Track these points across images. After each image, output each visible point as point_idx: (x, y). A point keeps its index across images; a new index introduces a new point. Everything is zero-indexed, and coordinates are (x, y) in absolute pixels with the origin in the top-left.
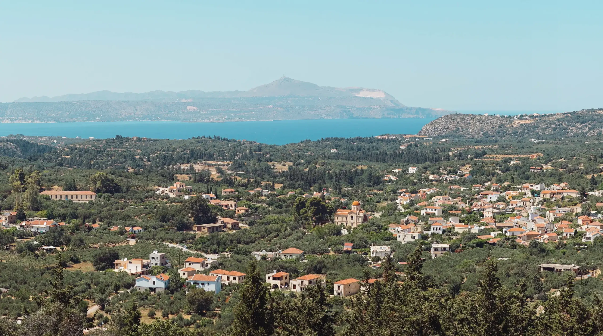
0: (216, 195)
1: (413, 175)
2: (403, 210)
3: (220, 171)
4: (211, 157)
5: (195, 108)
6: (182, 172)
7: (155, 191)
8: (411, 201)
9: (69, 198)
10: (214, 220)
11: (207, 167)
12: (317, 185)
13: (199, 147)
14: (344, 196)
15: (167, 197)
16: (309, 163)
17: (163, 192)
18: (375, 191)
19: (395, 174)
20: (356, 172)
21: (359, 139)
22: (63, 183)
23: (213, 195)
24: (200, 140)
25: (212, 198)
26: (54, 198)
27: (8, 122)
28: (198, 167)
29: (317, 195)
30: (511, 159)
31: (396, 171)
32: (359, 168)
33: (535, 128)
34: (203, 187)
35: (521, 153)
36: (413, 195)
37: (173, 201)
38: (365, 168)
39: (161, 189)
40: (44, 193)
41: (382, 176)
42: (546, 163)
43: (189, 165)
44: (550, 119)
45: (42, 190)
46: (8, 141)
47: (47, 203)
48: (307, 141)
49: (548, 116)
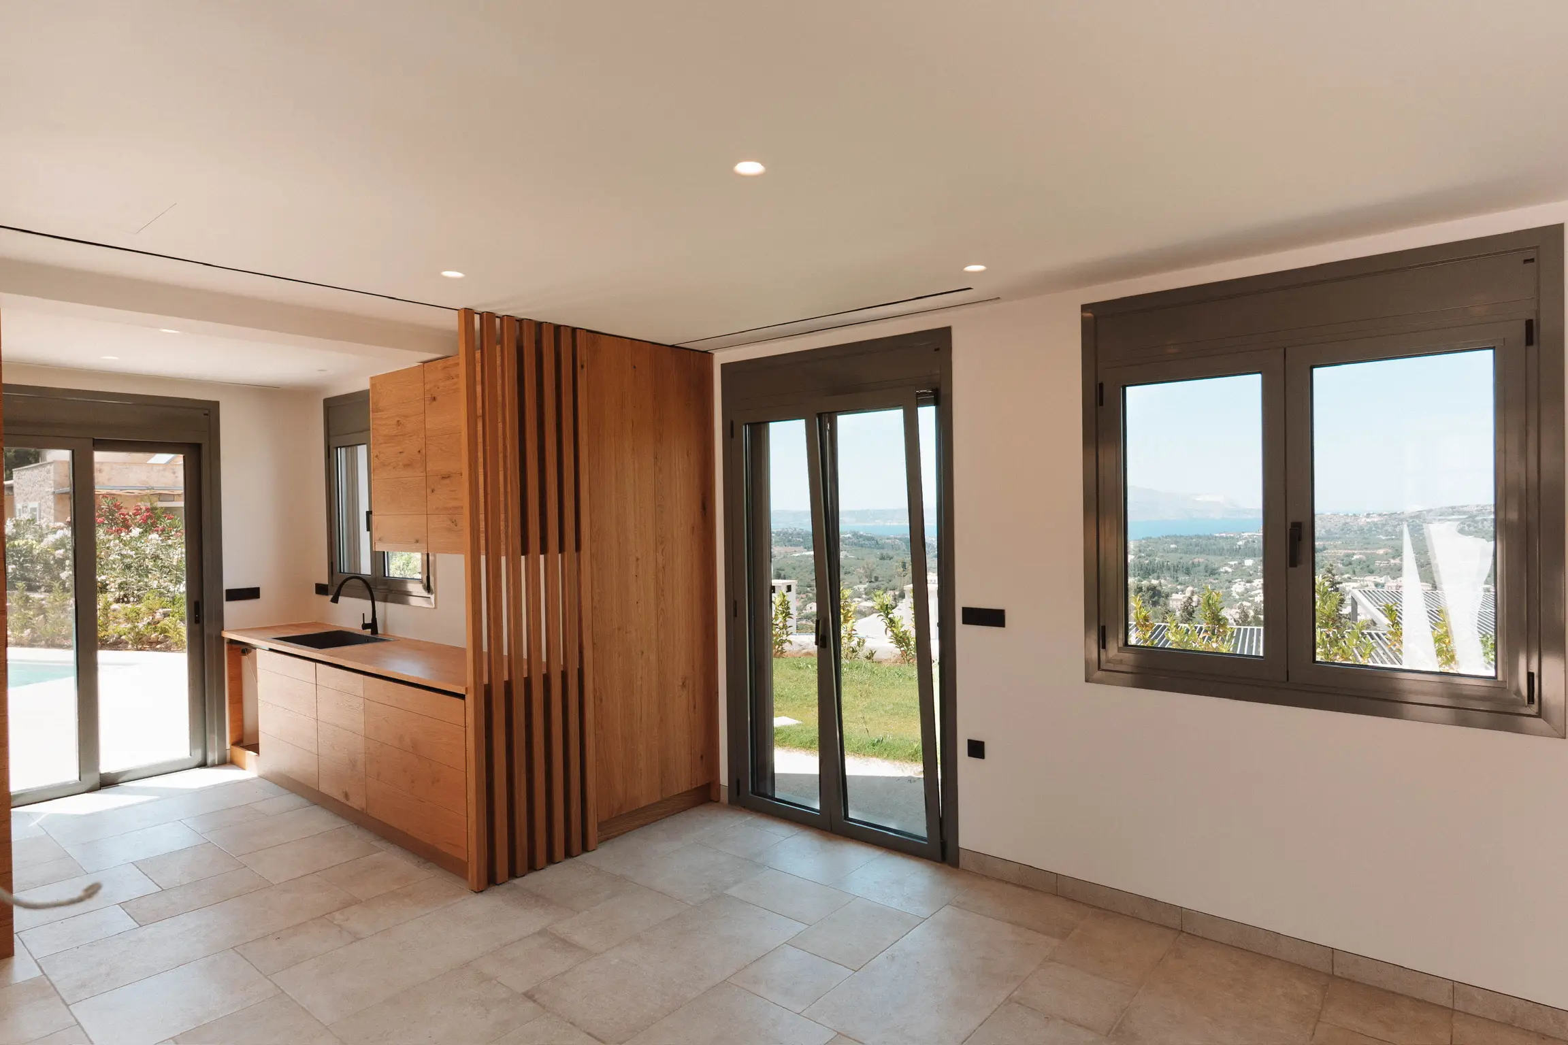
1: (1249, 567)
2: (1237, 597)
8: (1246, 589)
12: (1156, 575)
14: (1181, 584)
16: (1149, 556)
18: (1212, 581)
19: (1231, 566)
20: (1193, 563)
21: (1199, 537)
29: (1155, 582)
30: (1354, 554)
31: (1232, 563)
32: (1196, 560)
33: (1384, 525)
35: (1366, 549)
36: (1248, 585)
38: (1201, 560)
41: (1218, 568)
42: (1394, 558)
44: (1402, 516)
46: (895, 538)
48: (1147, 539)
49: (1399, 514)
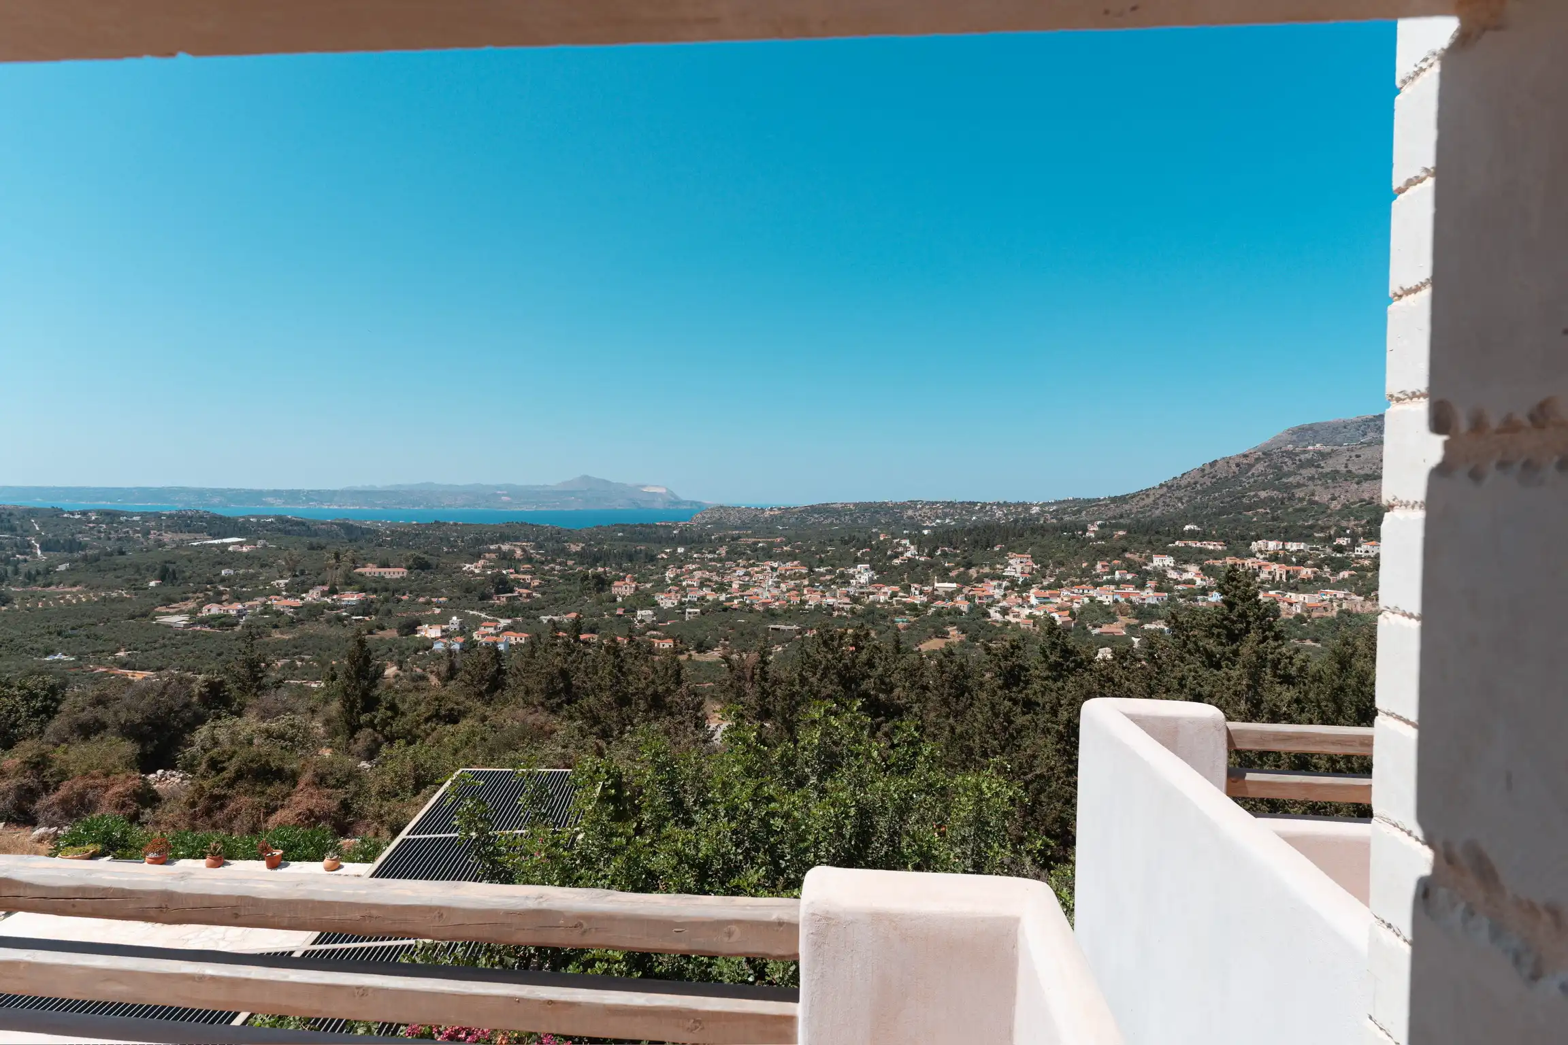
0: (515, 571)
1: (681, 554)
2: (670, 582)
3: (524, 550)
4: (517, 539)
5: (509, 499)
6: (490, 551)
7: (461, 568)
8: (677, 574)
9: (382, 574)
10: (512, 591)
11: (512, 547)
12: (602, 562)
13: (507, 531)
14: (623, 571)
15: (472, 572)
16: (599, 544)
17: (469, 568)
18: (649, 567)
19: (666, 553)
20: (635, 551)
21: (642, 525)
22: (377, 561)
23: (513, 571)
24: (509, 525)
25: (511, 573)
26: (368, 575)
27: (336, 507)
28: (505, 547)
29: (600, 570)
30: (759, 542)
31: (668, 550)
32: (638, 548)
33: (781, 517)
34: (505, 563)
35: (768, 538)
36: (679, 570)
37: (478, 575)
38: (642, 548)
39: (468, 566)
40: (358, 570)
41: (656, 555)
42: (786, 546)
43: (497, 546)
44: (794, 510)
45: (356, 568)
47: (360, 578)
48: (598, 527)
